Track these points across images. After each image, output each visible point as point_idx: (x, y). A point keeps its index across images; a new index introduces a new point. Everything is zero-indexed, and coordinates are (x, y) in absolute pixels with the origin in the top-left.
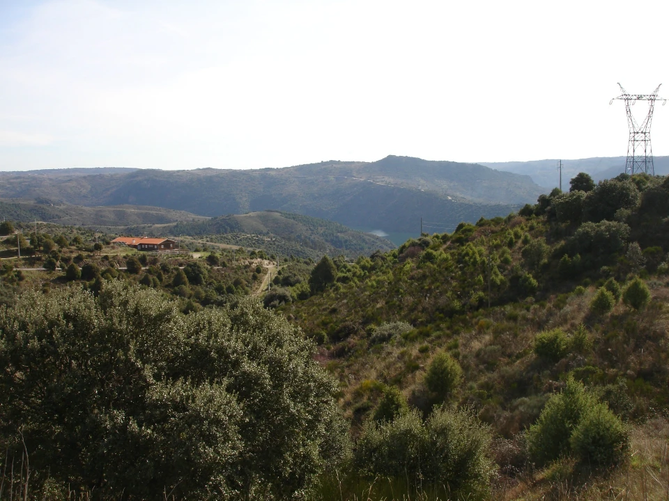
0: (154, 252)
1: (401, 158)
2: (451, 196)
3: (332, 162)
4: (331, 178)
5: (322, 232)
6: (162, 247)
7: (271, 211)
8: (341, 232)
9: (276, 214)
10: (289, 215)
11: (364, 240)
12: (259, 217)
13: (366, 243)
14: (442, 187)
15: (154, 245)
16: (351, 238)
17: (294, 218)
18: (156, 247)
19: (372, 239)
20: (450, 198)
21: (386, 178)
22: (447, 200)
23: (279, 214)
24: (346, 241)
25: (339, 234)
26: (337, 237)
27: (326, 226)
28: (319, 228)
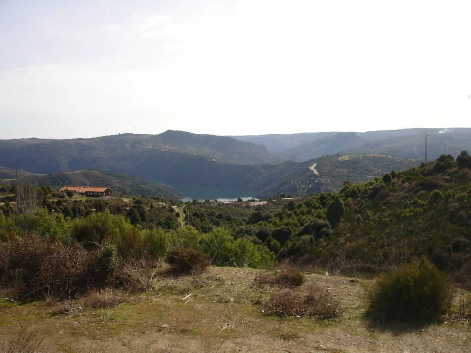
0: (98, 198)
1: (177, 132)
2: (215, 159)
3: (126, 134)
4: (127, 145)
5: (130, 184)
6: (104, 194)
7: (91, 169)
8: (143, 184)
9: (95, 171)
10: (105, 172)
11: (160, 190)
12: (83, 173)
13: (162, 192)
14: (205, 152)
15: (98, 192)
16: (151, 188)
17: (109, 175)
18: (100, 194)
19: (165, 189)
20: (214, 160)
21: (167, 146)
22: (213, 161)
23: (97, 172)
24: (147, 191)
25: (142, 186)
26: (141, 188)
27: (132, 180)
28: (128, 181)
